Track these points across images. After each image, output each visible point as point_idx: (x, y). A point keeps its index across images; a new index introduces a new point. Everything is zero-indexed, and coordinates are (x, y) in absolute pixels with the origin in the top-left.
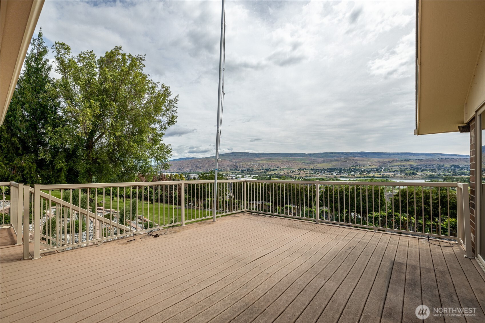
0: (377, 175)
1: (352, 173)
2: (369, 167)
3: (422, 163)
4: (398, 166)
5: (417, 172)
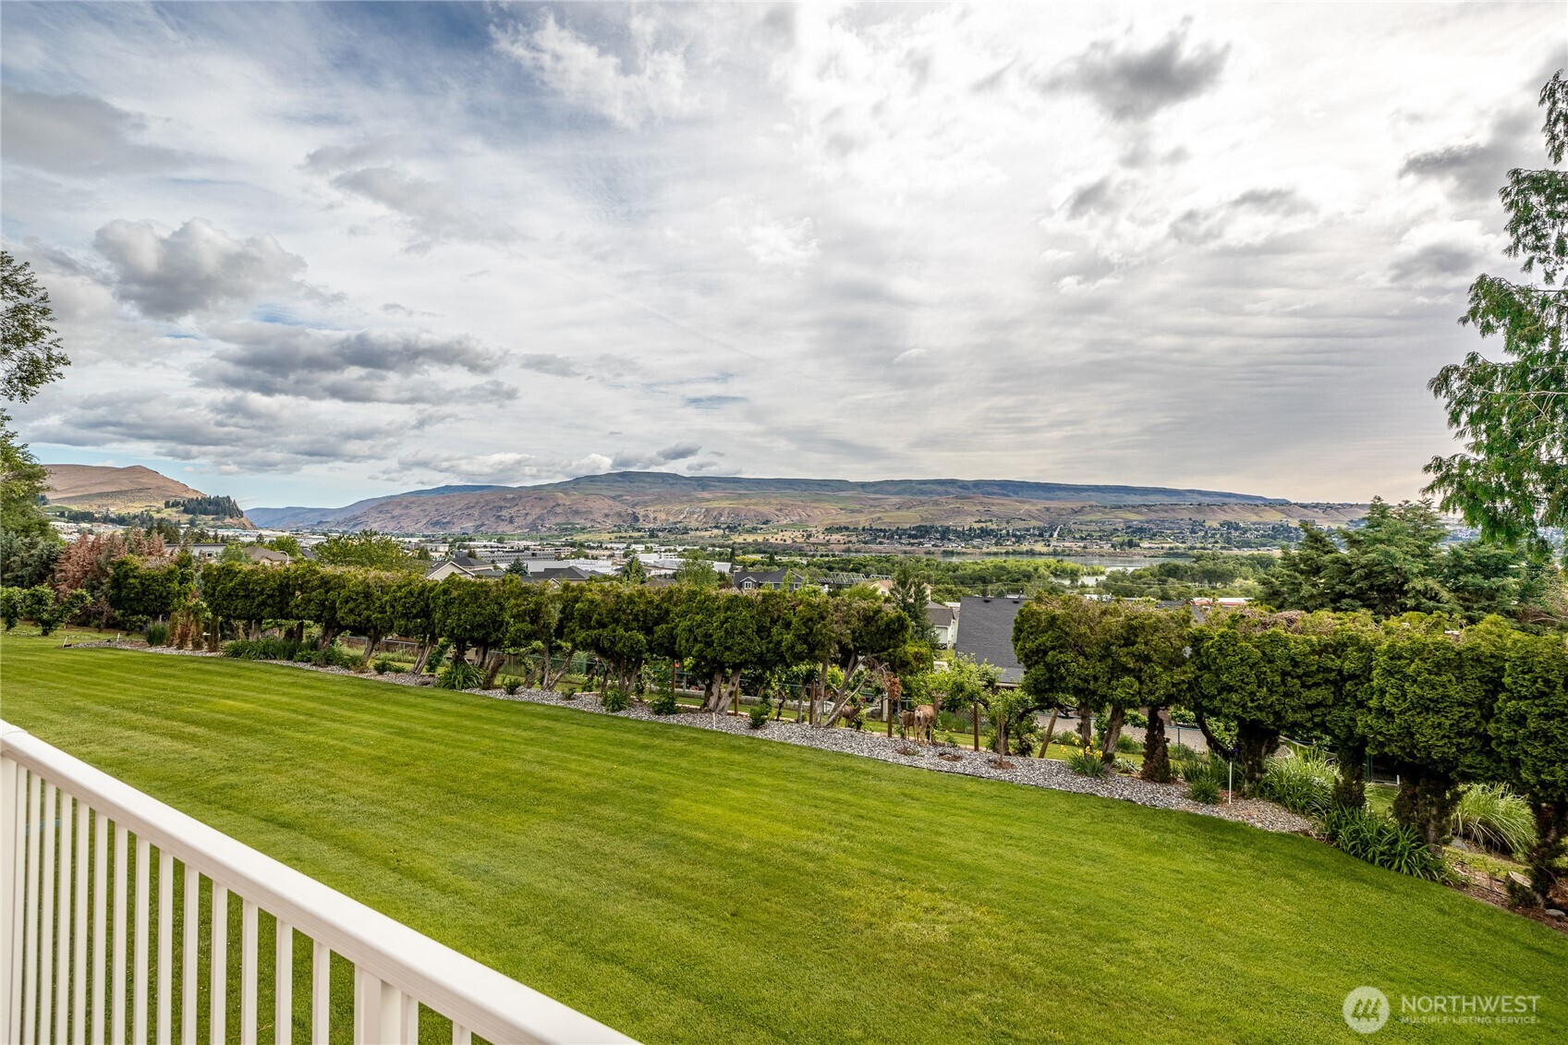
0: (1039, 547)
1: (976, 542)
2: (1022, 525)
3: (1153, 516)
4: (1096, 522)
5: (1140, 539)
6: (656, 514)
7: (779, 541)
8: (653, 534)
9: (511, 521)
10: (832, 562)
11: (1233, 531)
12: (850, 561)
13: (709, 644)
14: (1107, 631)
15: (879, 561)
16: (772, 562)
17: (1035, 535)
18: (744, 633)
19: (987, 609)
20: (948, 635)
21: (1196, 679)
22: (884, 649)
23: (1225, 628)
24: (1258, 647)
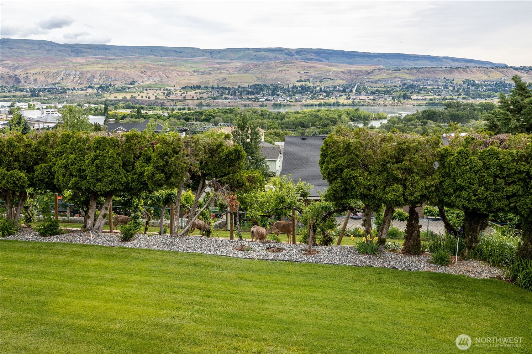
0: (343, 100)
1: (298, 96)
2: (331, 83)
3: (421, 76)
4: (382, 81)
5: (411, 93)
6: (36, 76)
7: (144, 98)
8: (34, 94)
10: (189, 114)
11: (471, 87)
12: (202, 113)
13: (83, 178)
14: (384, 153)
15: (225, 112)
16: (139, 115)
17: (339, 91)
18: (112, 167)
19: (303, 144)
20: (276, 166)
21: (440, 183)
22: (225, 175)
23: (462, 148)
24: (480, 159)
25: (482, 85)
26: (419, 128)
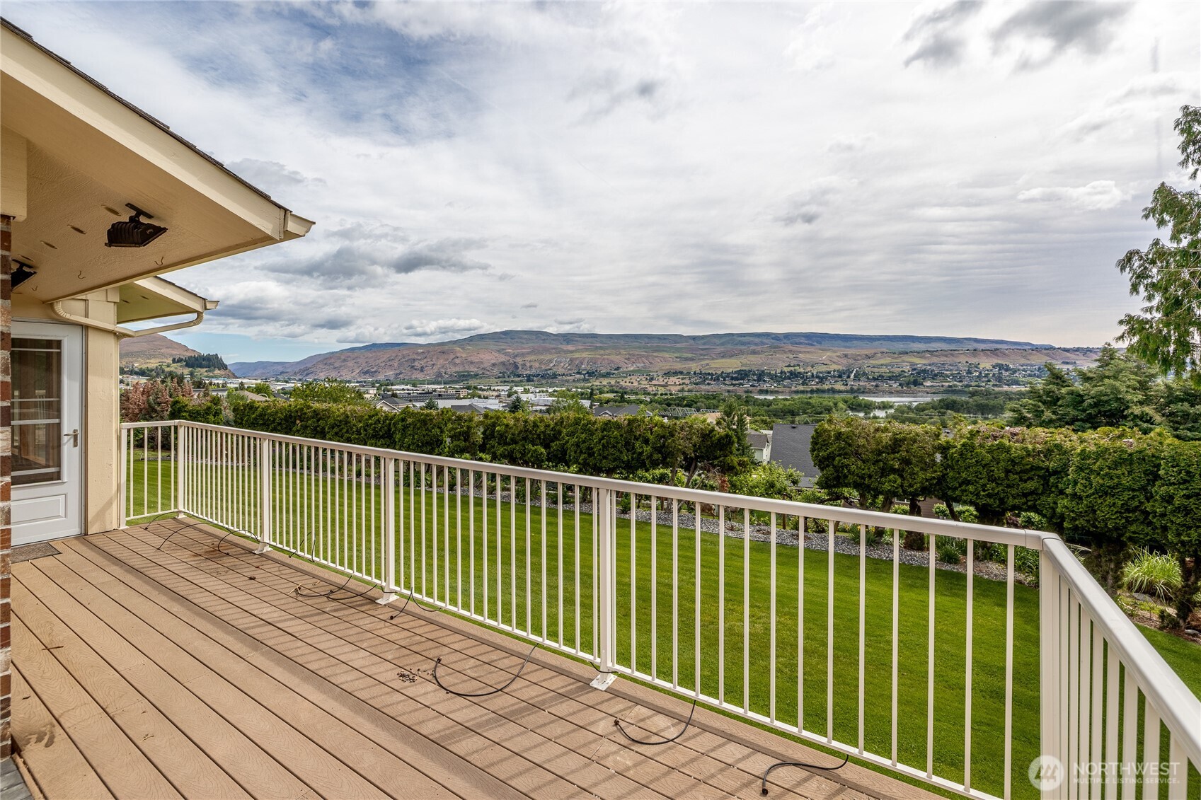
0: (839, 386)
1: (786, 382)
2: (824, 368)
3: (935, 360)
4: (886, 366)
5: (924, 379)
6: (532, 363)
7: (627, 384)
8: (530, 378)
9: (422, 370)
10: (671, 399)
11: (1003, 372)
12: (683, 398)
13: (591, 454)
14: (878, 443)
15: (708, 398)
16: (622, 400)
17: (835, 377)
18: (616, 447)
19: (793, 433)
20: (764, 455)
21: (944, 476)
22: (716, 457)
23: (966, 440)
24: (989, 453)
25: (1019, 370)
26: (936, 419)
